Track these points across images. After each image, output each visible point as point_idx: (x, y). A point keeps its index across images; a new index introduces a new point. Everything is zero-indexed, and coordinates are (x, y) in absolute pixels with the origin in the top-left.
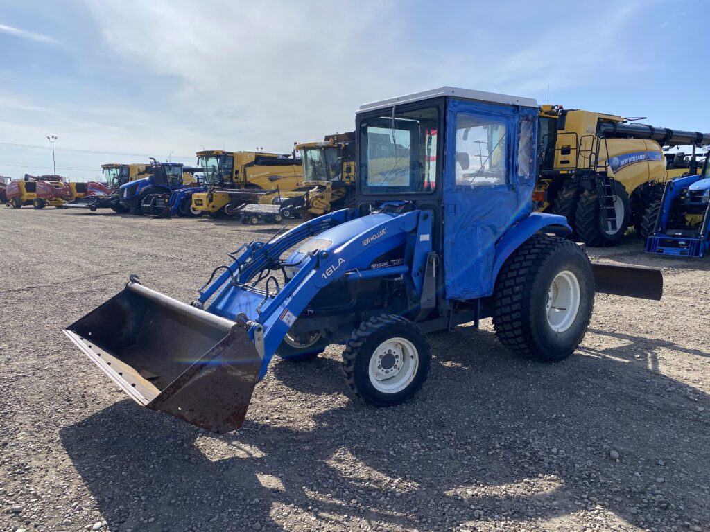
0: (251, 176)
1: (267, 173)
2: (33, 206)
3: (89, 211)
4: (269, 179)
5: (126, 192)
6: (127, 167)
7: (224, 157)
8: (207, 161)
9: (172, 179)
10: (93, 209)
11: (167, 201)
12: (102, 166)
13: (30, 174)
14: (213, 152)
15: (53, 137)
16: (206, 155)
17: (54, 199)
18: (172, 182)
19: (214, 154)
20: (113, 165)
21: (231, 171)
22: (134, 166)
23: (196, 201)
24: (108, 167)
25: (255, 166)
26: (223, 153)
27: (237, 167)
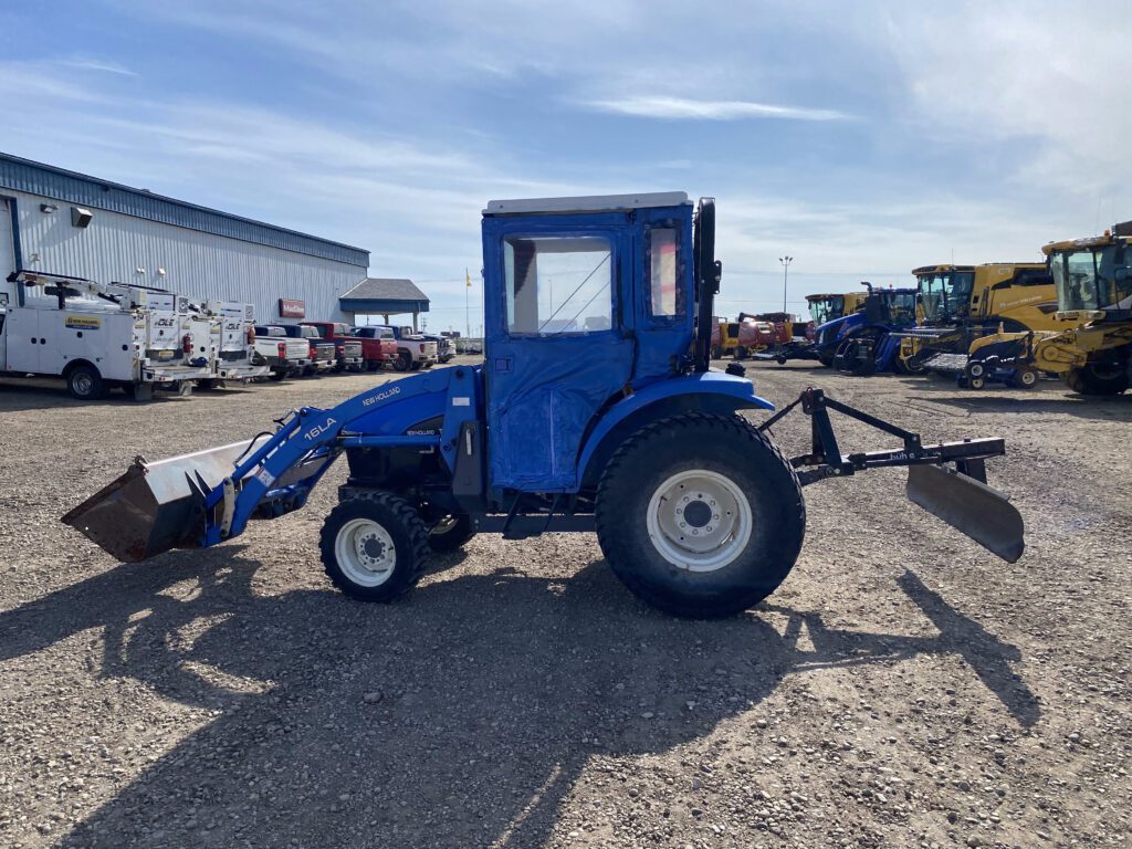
0: (1003, 305)
1: (1039, 297)
2: (732, 357)
3: (776, 364)
4: (1041, 308)
5: (822, 335)
6: (841, 297)
7: (956, 274)
8: (931, 282)
9: (900, 314)
10: (782, 361)
11: (870, 349)
12: (807, 298)
13: (745, 312)
14: (934, 268)
15: (787, 258)
16: (926, 274)
17: (758, 346)
18: (898, 319)
19: (937, 270)
20: (819, 296)
21: (965, 297)
22: (851, 296)
23: (904, 348)
24: (814, 299)
25: (1013, 286)
26: (950, 268)
27: (978, 290)
